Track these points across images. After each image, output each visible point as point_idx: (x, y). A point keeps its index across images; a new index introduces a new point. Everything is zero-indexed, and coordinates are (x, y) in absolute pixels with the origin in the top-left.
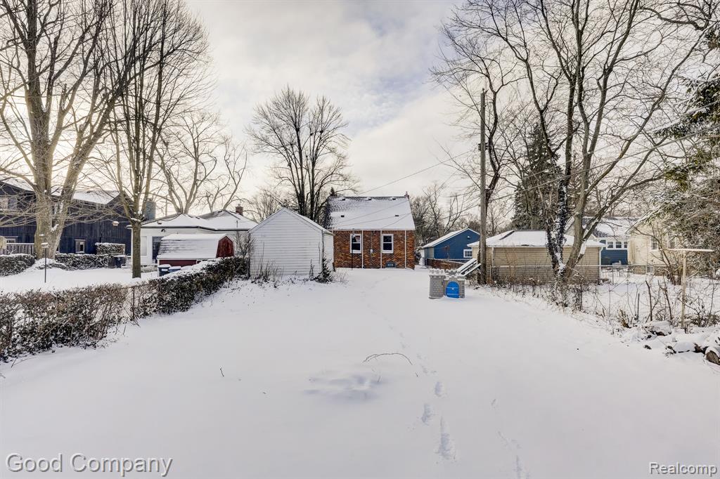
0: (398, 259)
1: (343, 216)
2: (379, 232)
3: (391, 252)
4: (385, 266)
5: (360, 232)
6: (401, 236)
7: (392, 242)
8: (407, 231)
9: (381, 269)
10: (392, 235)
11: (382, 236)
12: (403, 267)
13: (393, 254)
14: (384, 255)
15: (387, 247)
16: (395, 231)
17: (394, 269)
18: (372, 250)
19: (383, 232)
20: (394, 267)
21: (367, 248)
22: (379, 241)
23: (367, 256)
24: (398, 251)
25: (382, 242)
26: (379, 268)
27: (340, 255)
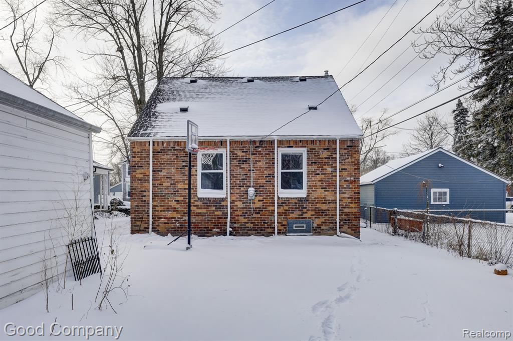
0: (319, 213)
1: (184, 110)
2: (272, 142)
3: (302, 193)
4: (286, 230)
5: (222, 143)
6: (325, 154)
7: (304, 170)
8: (342, 141)
9: (276, 237)
10: (303, 151)
11: (279, 152)
12: (332, 231)
13: (306, 200)
14: (284, 202)
15: (291, 181)
16: (313, 142)
17: (310, 238)
18: (251, 191)
19: (281, 143)
20: (307, 231)
21: (239, 185)
22: (271, 165)
23: (240, 204)
24: (320, 193)
25: (278, 170)
26: (271, 233)
27: (174, 204)
